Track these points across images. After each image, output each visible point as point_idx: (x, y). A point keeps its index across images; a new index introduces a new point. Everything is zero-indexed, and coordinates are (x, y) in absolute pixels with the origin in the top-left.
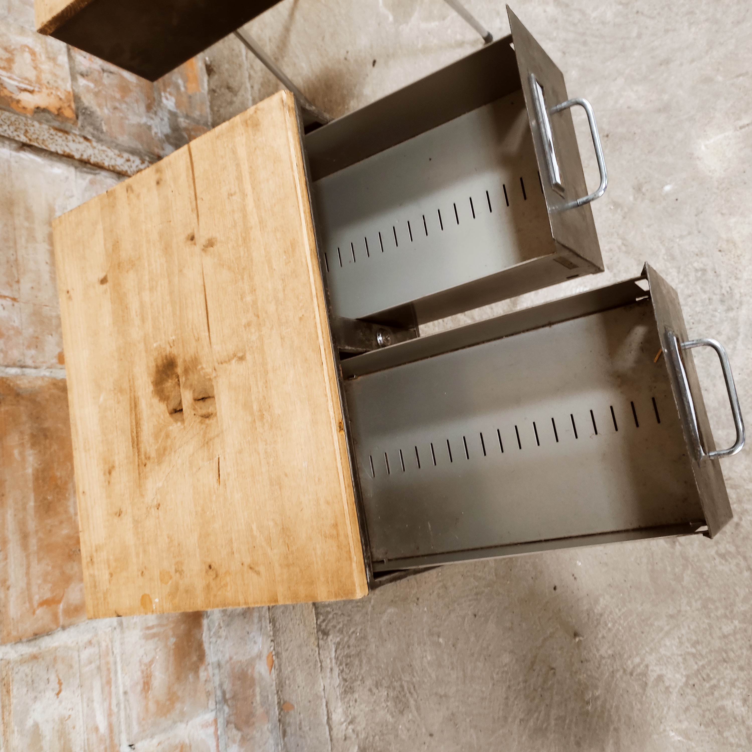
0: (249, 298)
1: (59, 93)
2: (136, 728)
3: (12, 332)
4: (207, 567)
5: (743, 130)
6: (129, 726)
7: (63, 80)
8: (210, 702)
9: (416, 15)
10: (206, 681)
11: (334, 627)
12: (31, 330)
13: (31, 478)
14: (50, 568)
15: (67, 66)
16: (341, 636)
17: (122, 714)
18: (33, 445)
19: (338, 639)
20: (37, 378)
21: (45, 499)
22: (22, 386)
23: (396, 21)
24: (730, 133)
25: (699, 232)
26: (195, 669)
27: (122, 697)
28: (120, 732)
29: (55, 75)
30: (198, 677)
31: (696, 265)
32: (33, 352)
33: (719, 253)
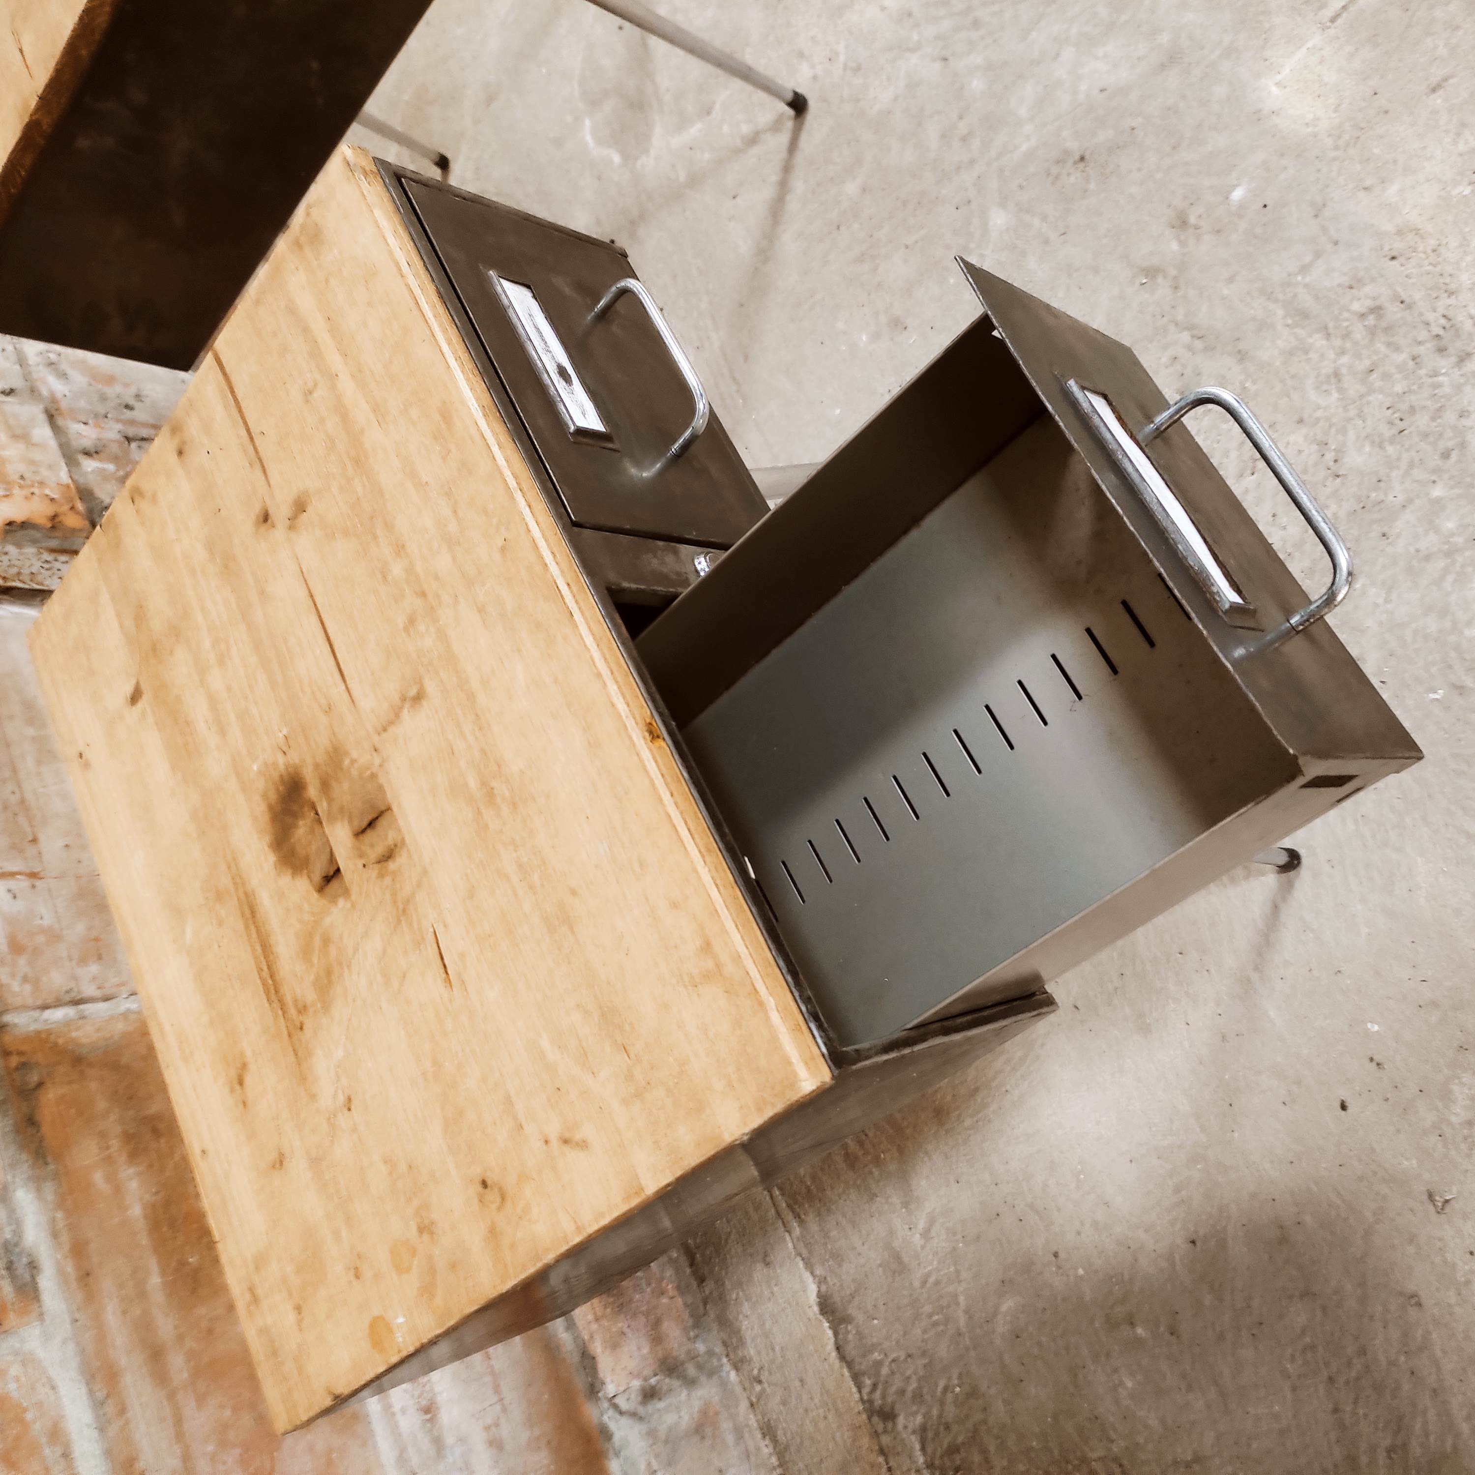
0: (397, 570)
1: (47, 492)
3: (40, 939)
4: (480, 1188)
5: (1340, 21)
7: (50, 467)
9: (658, 130)
11: (902, 1392)
12: (80, 928)
13: (141, 1225)
14: (228, 1413)
15: (53, 443)
16: (923, 1409)
18: (133, 1156)
19: (919, 1419)
20: (112, 1018)
21: (183, 1263)
22: (84, 1041)
23: (626, 157)
24: (1316, 39)
25: (1336, 243)
29: (33, 462)
31: (1356, 306)
32: (94, 968)
33: (1394, 262)
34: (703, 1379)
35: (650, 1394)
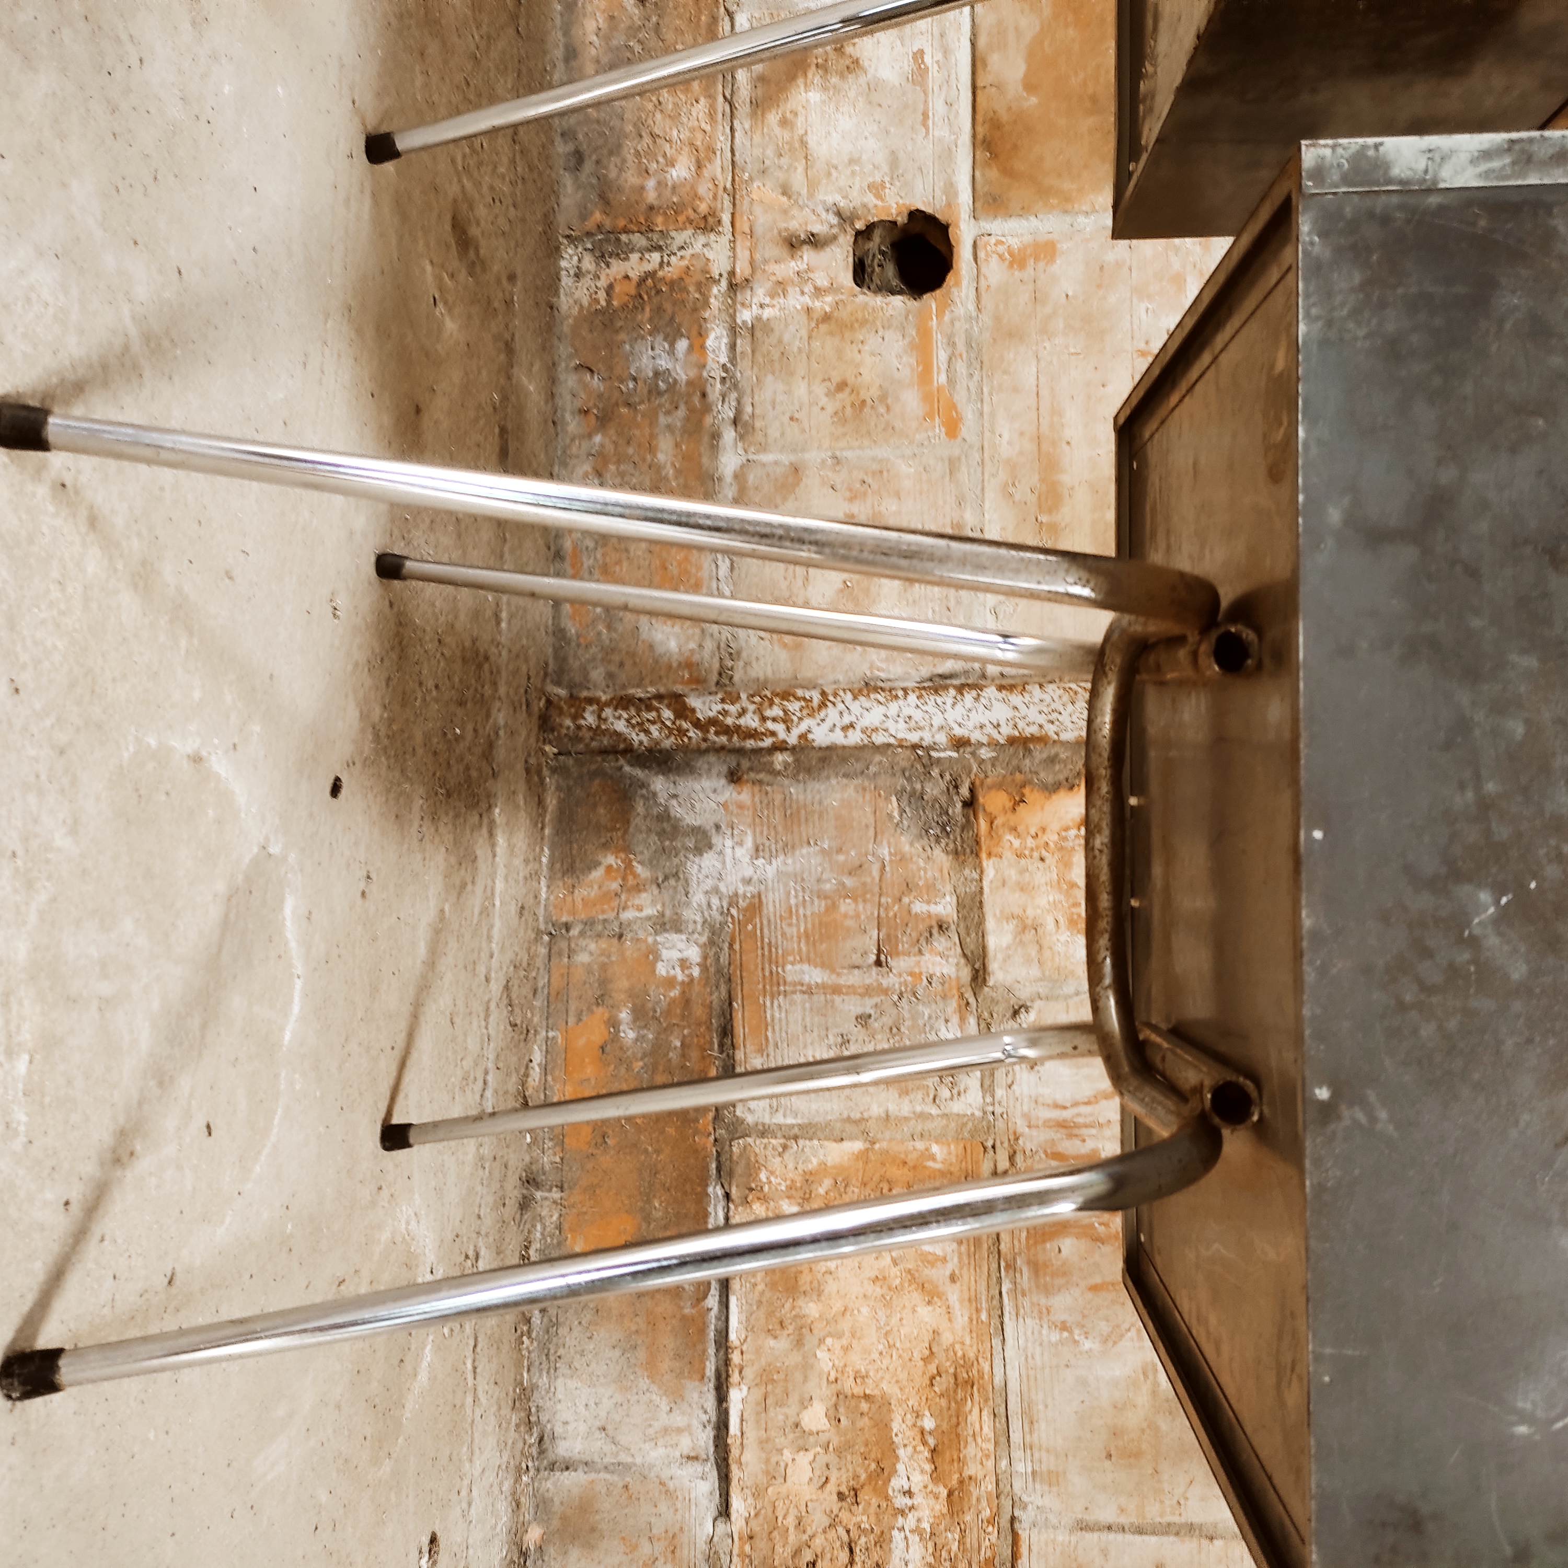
3: (1154, 289)
7: (1003, 884)
12: (1112, 299)
29: (1024, 887)
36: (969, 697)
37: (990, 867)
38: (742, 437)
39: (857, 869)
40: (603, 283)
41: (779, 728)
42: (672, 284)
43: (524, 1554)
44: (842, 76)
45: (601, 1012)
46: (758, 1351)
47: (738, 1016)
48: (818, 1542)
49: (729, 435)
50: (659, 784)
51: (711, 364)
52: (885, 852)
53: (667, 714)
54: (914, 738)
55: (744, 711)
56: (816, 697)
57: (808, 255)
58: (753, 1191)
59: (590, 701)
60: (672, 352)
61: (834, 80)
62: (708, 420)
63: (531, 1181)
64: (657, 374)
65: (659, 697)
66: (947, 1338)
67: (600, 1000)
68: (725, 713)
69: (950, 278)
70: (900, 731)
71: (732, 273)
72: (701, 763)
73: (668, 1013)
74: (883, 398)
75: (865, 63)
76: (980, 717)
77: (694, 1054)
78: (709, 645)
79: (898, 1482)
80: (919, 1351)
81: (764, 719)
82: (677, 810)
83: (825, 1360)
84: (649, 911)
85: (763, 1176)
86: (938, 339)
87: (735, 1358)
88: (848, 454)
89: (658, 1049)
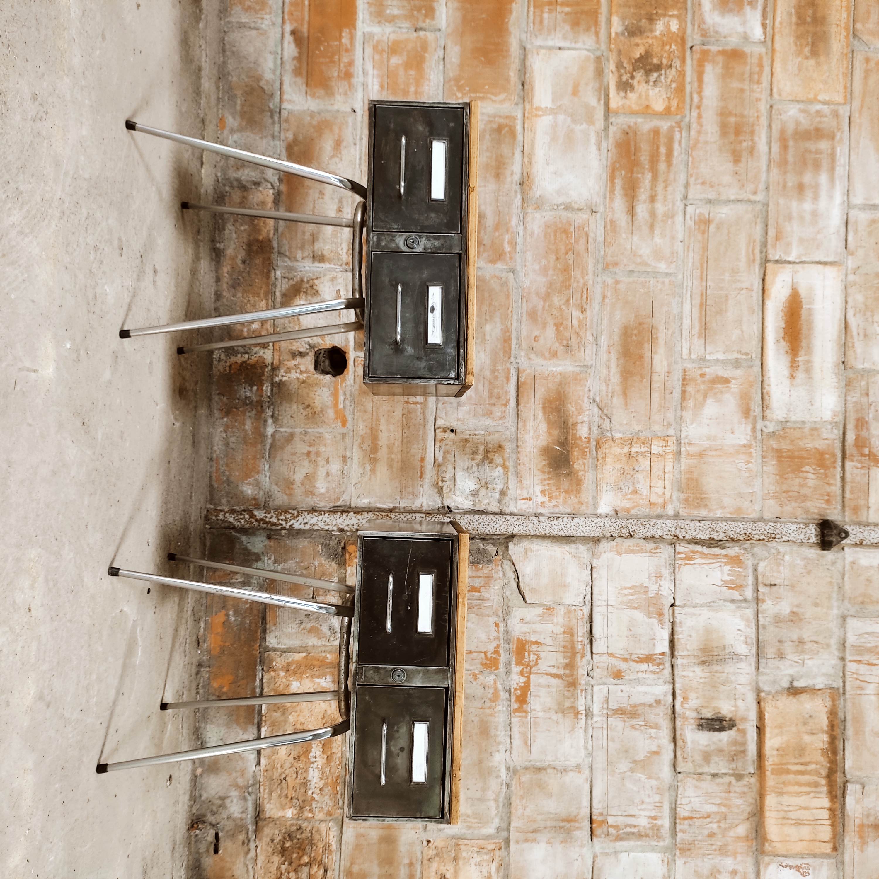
2: (350, 120)
6: (355, 123)
8: (286, 115)
10: (288, 130)
17: (359, 133)
26: (295, 141)
27: (358, 143)
28: (362, 122)
30: (294, 135)
34: (232, 179)
35: (257, 184)
36: (344, 515)
37: (349, 569)
38: (274, 422)
39: (307, 568)
40: (228, 364)
41: (283, 523)
42: (252, 366)
43: (196, 777)
44: (312, 296)
45: (223, 612)
46: (271, 716)
47: (268, 614)
48: (287, 772)
49: (270, 421)
50: (244, 538)
51: (264, 396)
52: (316, 563)
53: (247, 516)
54: (326, 528)
55: (272, 517)
56: (295, 512)
57: (298, 359)
58: (271, 668)
59: (221, 511)
60: (251, 390)
61: (309, 297)
62: (263, 415)
63: (200, 665)
64: (246, 398)
65: (244, 511)
66: (329, 712)
67: (223, 608)
68: (266, 517)
69: (345, 372)
70: (322, 525)
71: (272, 363)
72: (258, 533)
73: (245, 612)
74: (322, 411)
75: (320, 292)
76: (347, 522)
77: (253, 625)
78: (262, 493)
79: (312, 754)
80: (320, 716)
81: (279, 520)
82: (249, 547)
83: (291, 719)
84: (239, 580)
85: (274, 664)
86: (341, 392)
87: (264, 718)
88: (309, 430)
89: (242, 623)
